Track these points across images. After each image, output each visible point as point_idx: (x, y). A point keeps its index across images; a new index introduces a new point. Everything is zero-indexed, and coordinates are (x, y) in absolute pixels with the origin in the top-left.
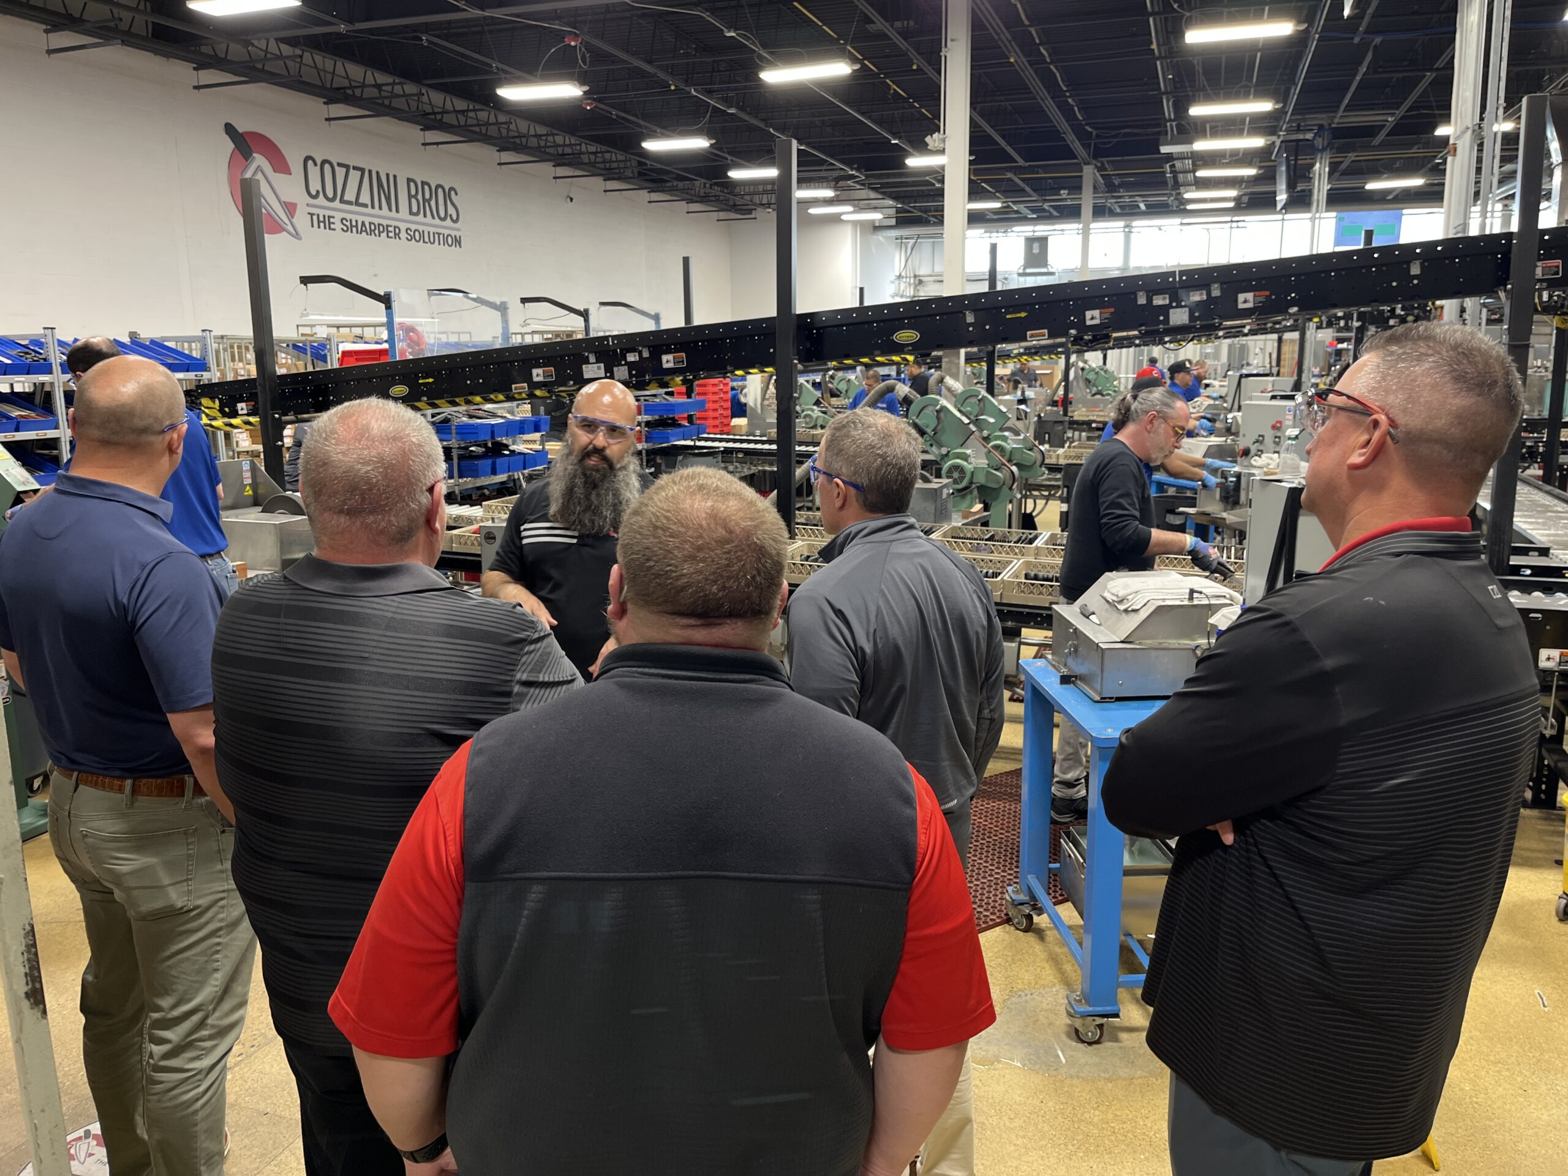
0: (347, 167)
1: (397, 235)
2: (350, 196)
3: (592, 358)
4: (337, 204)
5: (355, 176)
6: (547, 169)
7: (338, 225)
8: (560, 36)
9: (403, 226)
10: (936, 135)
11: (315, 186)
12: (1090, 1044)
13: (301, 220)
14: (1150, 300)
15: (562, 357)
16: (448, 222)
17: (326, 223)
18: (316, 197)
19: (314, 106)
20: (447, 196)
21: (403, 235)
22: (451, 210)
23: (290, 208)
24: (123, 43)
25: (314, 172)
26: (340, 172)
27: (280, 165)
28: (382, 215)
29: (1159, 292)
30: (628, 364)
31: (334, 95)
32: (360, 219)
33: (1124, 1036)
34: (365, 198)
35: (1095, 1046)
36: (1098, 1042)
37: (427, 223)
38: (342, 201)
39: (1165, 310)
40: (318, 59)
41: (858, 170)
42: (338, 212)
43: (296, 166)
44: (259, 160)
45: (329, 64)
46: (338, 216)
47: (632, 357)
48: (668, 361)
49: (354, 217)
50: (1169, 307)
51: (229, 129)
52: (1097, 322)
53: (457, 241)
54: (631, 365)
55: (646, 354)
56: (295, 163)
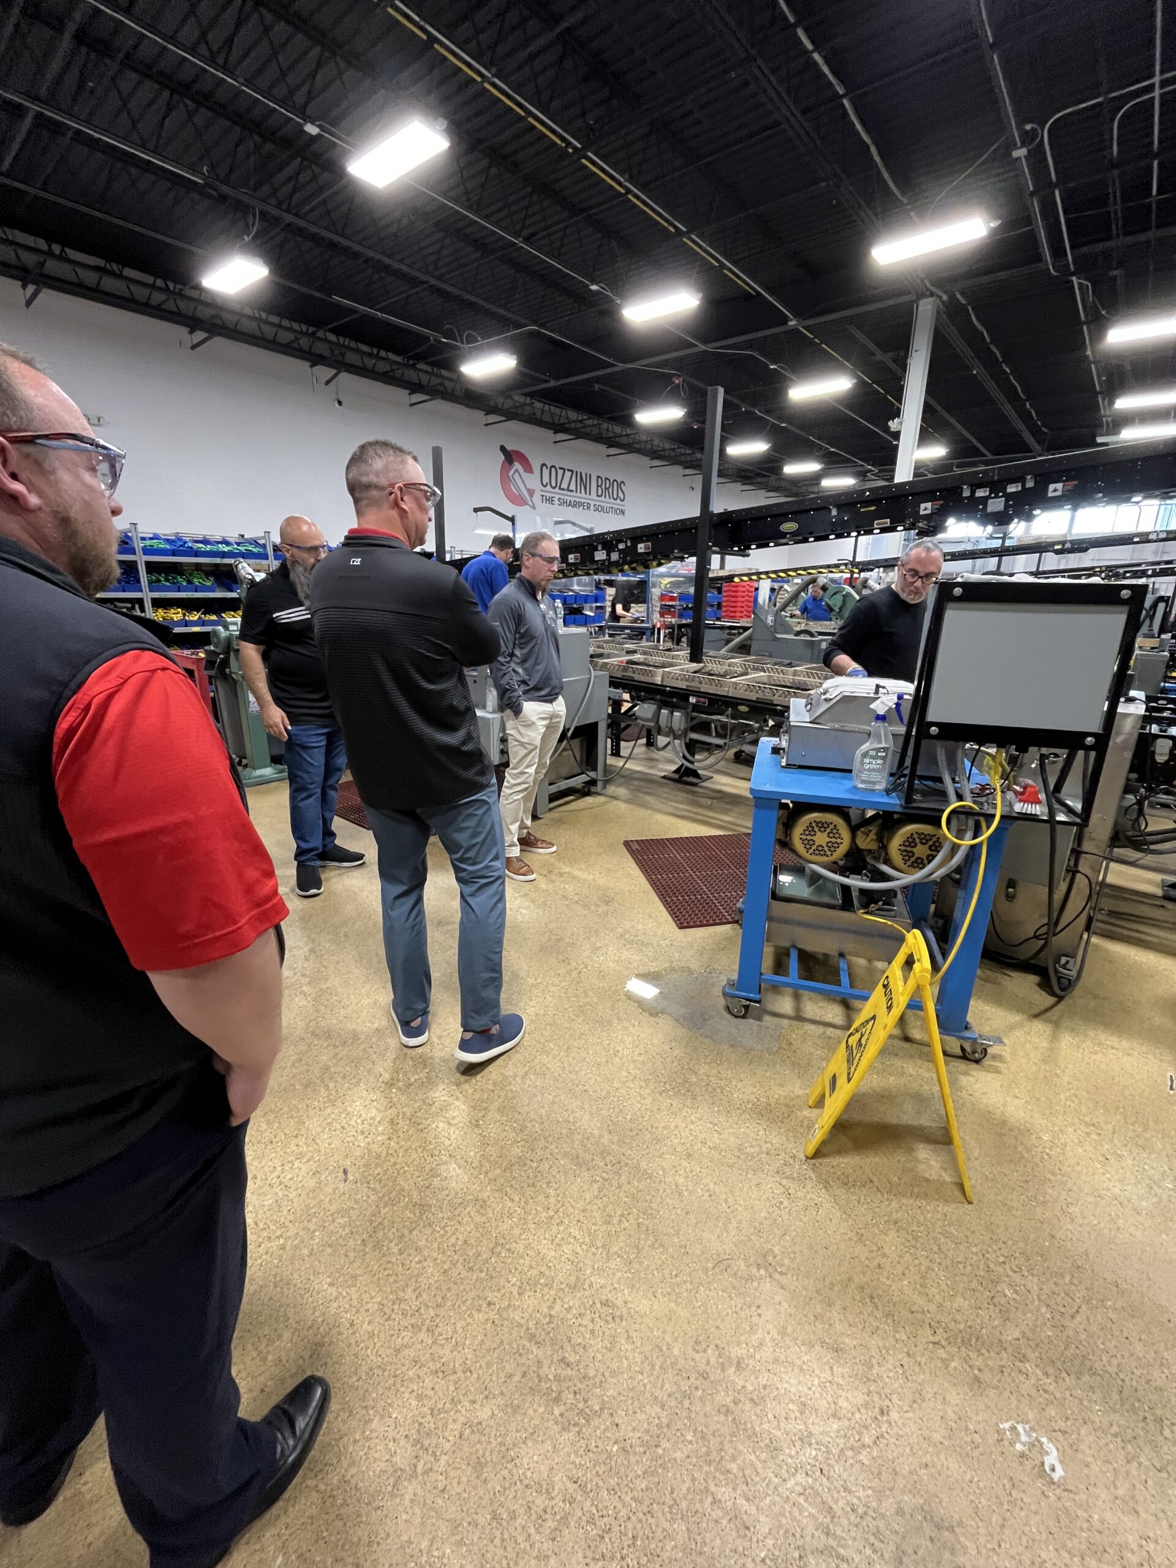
0: (564, 469)
1: (589, 508)
2: (564, 486)
3: (600, 548)
4: (557, 490)
5: (568, 474)
6: (678, 470)
7: (556, 502)
8: (670, 376)
9: (592, 503)
10: (896, 420)
11: (546, 480)
12: (736, 1017)
13: (537, 499)
14: (973, 492)
15: (583, 546)
16: (618, 501)
17: (550, 500)
18: (545, 486)
19: (549, 434)
20: (619, 486)
21: (592, 508)
22: (621, 495)
23: (531, 493)
24: (443, 398)
25: (546, 472)
26: (560, 472)
27: (528, 468)
28: (581, 496)
29: (980, 486)
30: (619, 550)
31: (558, 428)
32: (569, 499)
33: (767, 1018)
34: (572, 487)
35: (739, 1020)
36: (743, 1017)
37: (606, 502)
38: (560, 488)
39: (984, 500)
40: (552, 408)
41: (873, 465)
42: (557, 494)
43: (536, 470)
44: (517, 465)
45: (557, 411)
46: (557, 497)
47: (621, 546)
48: (641, 548)
49: (565, 498)
50: (989, 497)
51: (503, 449)
52: (928, 512)
53: (623, 512)
54: (620, 551)
55: (629, 544)
56: (536, 466)
